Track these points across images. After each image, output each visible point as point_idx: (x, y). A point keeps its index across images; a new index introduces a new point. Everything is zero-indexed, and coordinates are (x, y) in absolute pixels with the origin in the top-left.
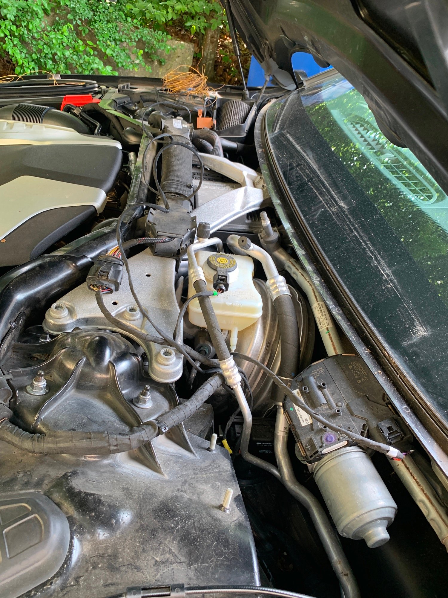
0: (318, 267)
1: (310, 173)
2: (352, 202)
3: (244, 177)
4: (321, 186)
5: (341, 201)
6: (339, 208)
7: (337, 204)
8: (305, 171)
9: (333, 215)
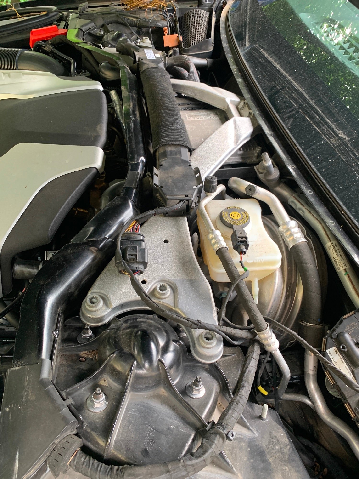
0: (330, 209)
1: (298, 98)
2: (352, 132)
3: (228, 104)
4: (314, 113)
5: (340, 132)
6: (339, 139)
7: (337, 135)
8: (291, 95)
9: (335, 148)
